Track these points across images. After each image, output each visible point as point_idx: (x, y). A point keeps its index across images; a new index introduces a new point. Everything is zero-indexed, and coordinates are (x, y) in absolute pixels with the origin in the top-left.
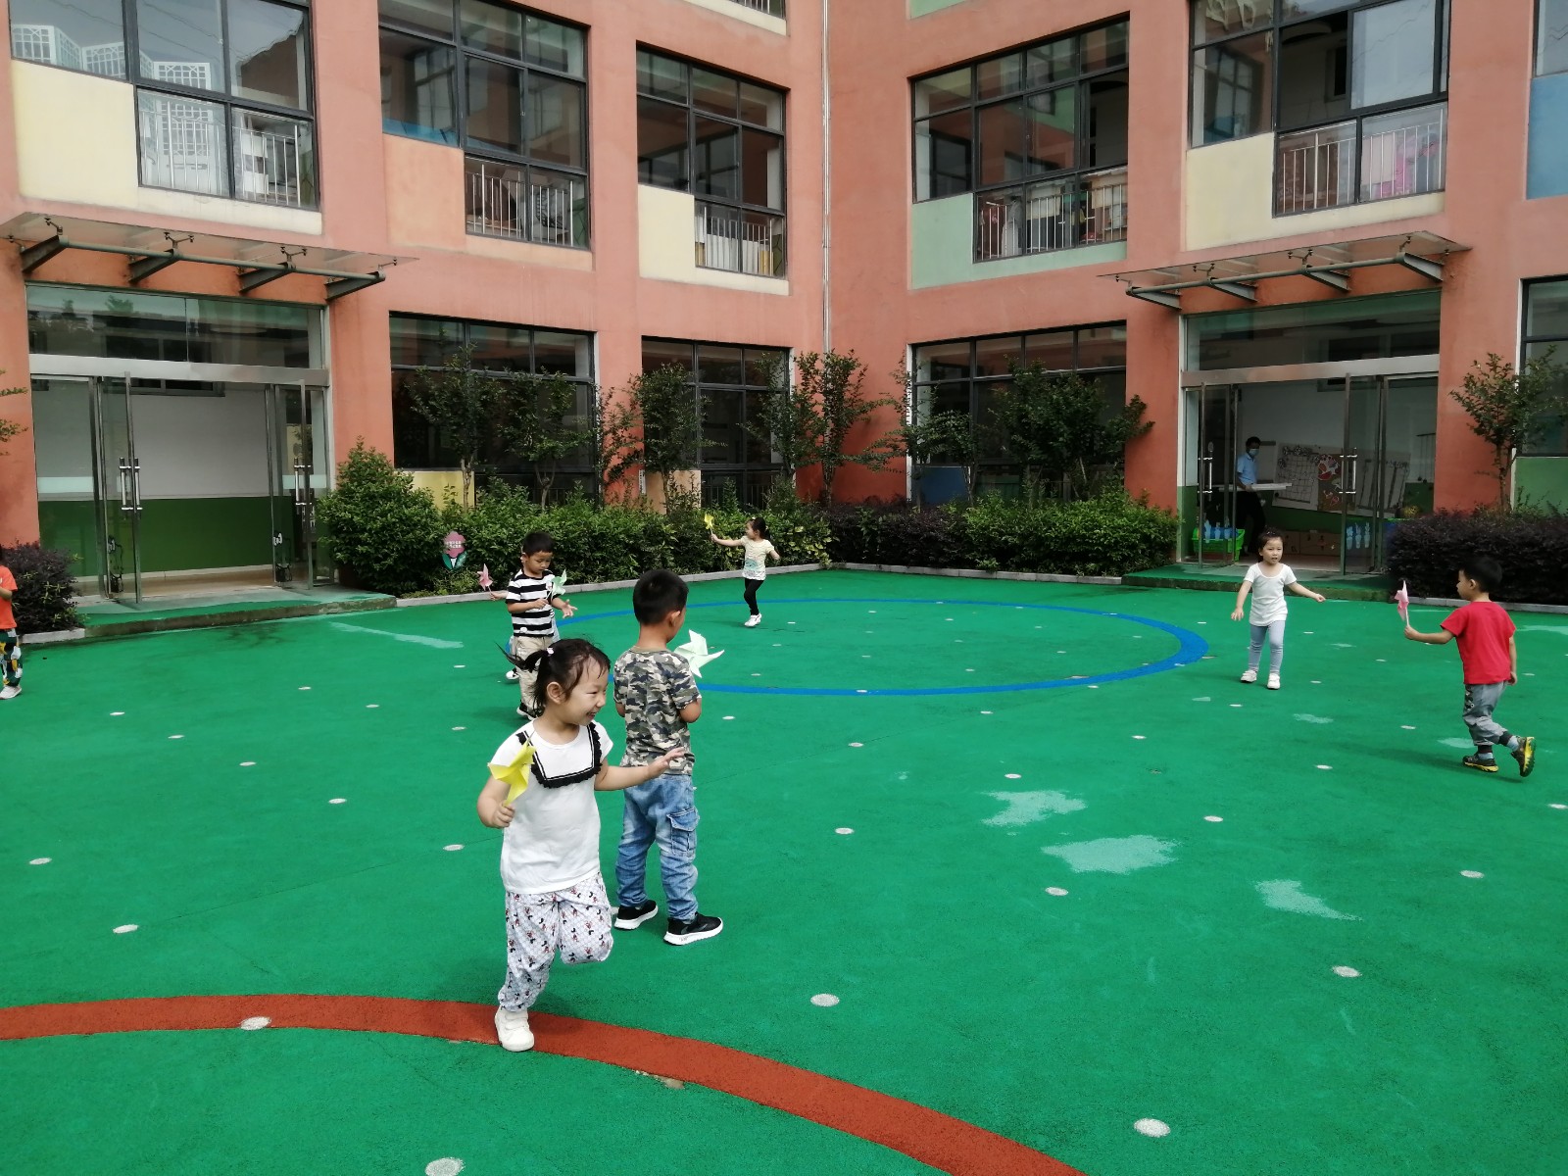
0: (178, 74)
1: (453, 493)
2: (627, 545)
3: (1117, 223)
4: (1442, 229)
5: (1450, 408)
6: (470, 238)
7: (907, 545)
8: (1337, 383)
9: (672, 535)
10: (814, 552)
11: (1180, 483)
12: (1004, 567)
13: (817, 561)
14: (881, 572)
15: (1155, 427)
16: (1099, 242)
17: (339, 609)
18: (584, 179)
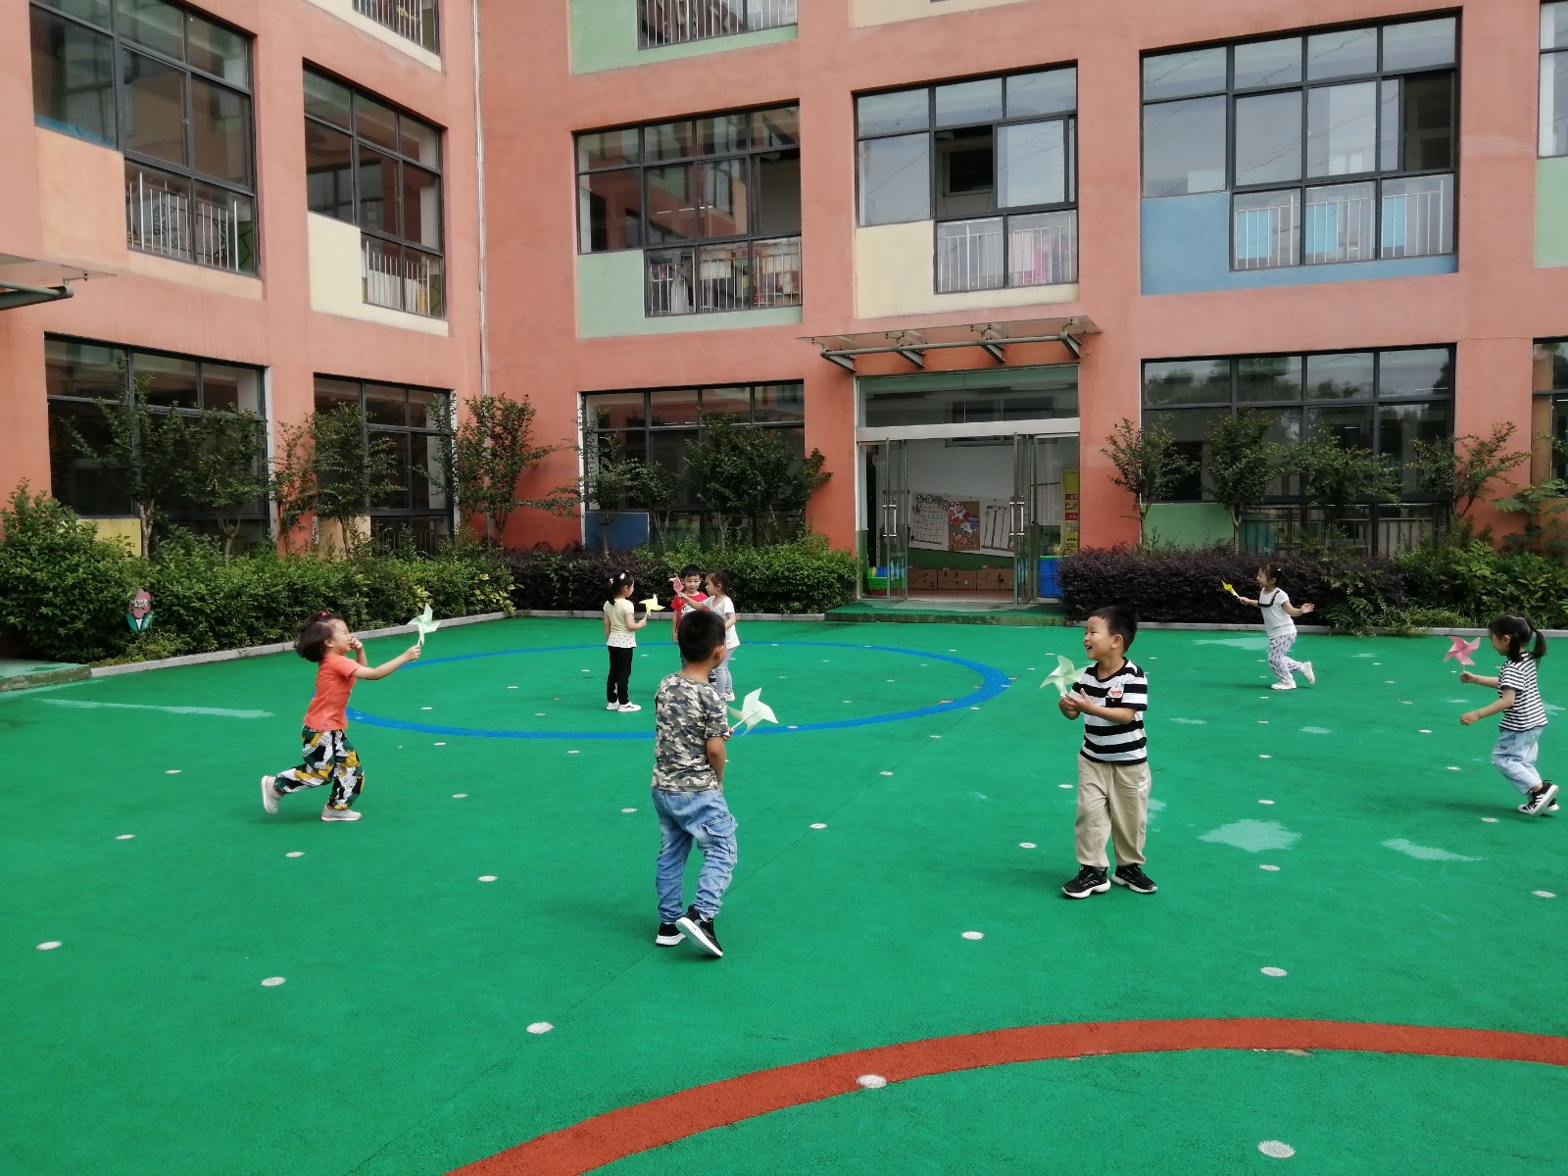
3: (788, 289)
4: (1076, 312)
5: (1095, 460)
6: (132, 254)
8: (1007, 440)
10: (498, 600)
11: (857, 529)
13: (501, 610)
14: (572, 618)
15: (833, 477)
16: (771, 306)
18: (251, 200)
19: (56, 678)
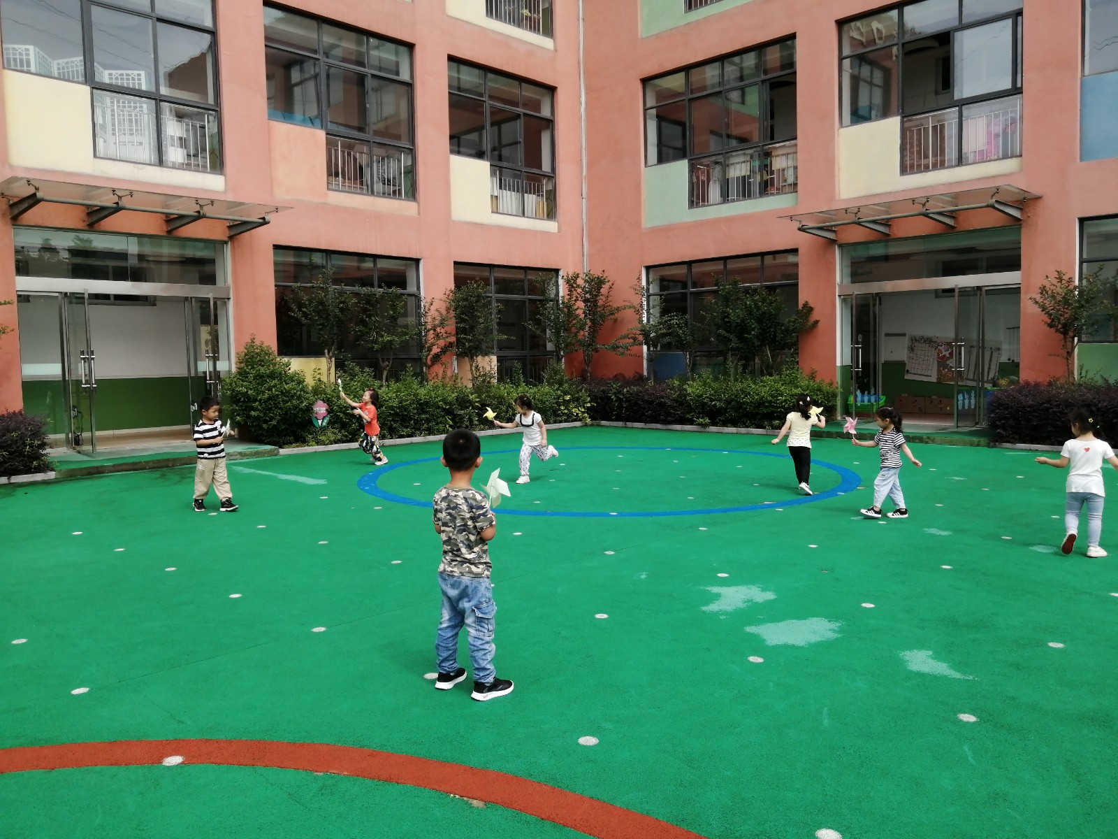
0: (122, 79)
1: (319, 374)
2: (444, 410)
3: (791, 180)
4: (1021, 183)
5: (1029, 308)
6: (330, 193)
7: (644, 408)
8: (950, 291)
9: (477, 402)
10: (577, 414)
11: (838, 364)
12: (714, 424)
13: (580, 420)
14: (626, 427)
15: (820, 324)
16: (778, 194)
17: (238, 457)
18: (412, 152)
19: (257, 454)
